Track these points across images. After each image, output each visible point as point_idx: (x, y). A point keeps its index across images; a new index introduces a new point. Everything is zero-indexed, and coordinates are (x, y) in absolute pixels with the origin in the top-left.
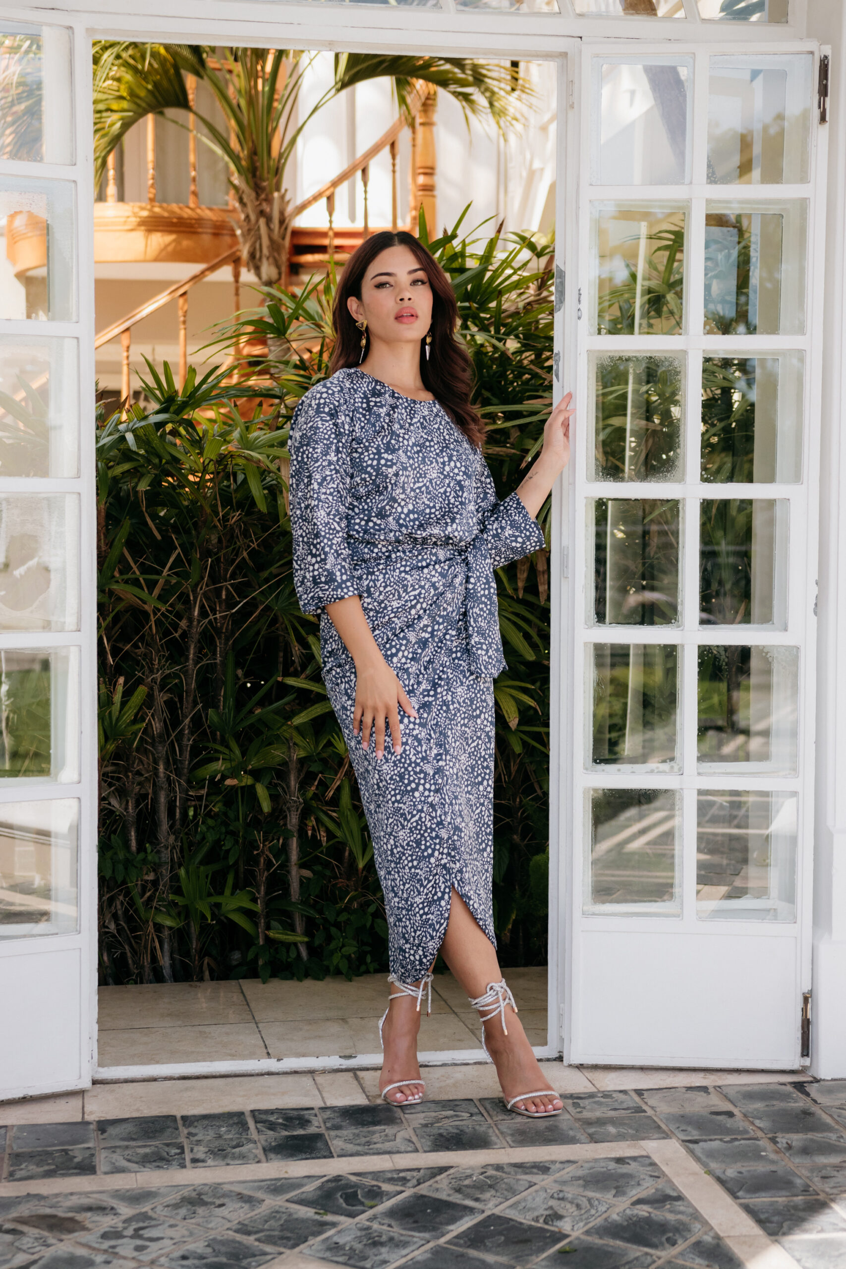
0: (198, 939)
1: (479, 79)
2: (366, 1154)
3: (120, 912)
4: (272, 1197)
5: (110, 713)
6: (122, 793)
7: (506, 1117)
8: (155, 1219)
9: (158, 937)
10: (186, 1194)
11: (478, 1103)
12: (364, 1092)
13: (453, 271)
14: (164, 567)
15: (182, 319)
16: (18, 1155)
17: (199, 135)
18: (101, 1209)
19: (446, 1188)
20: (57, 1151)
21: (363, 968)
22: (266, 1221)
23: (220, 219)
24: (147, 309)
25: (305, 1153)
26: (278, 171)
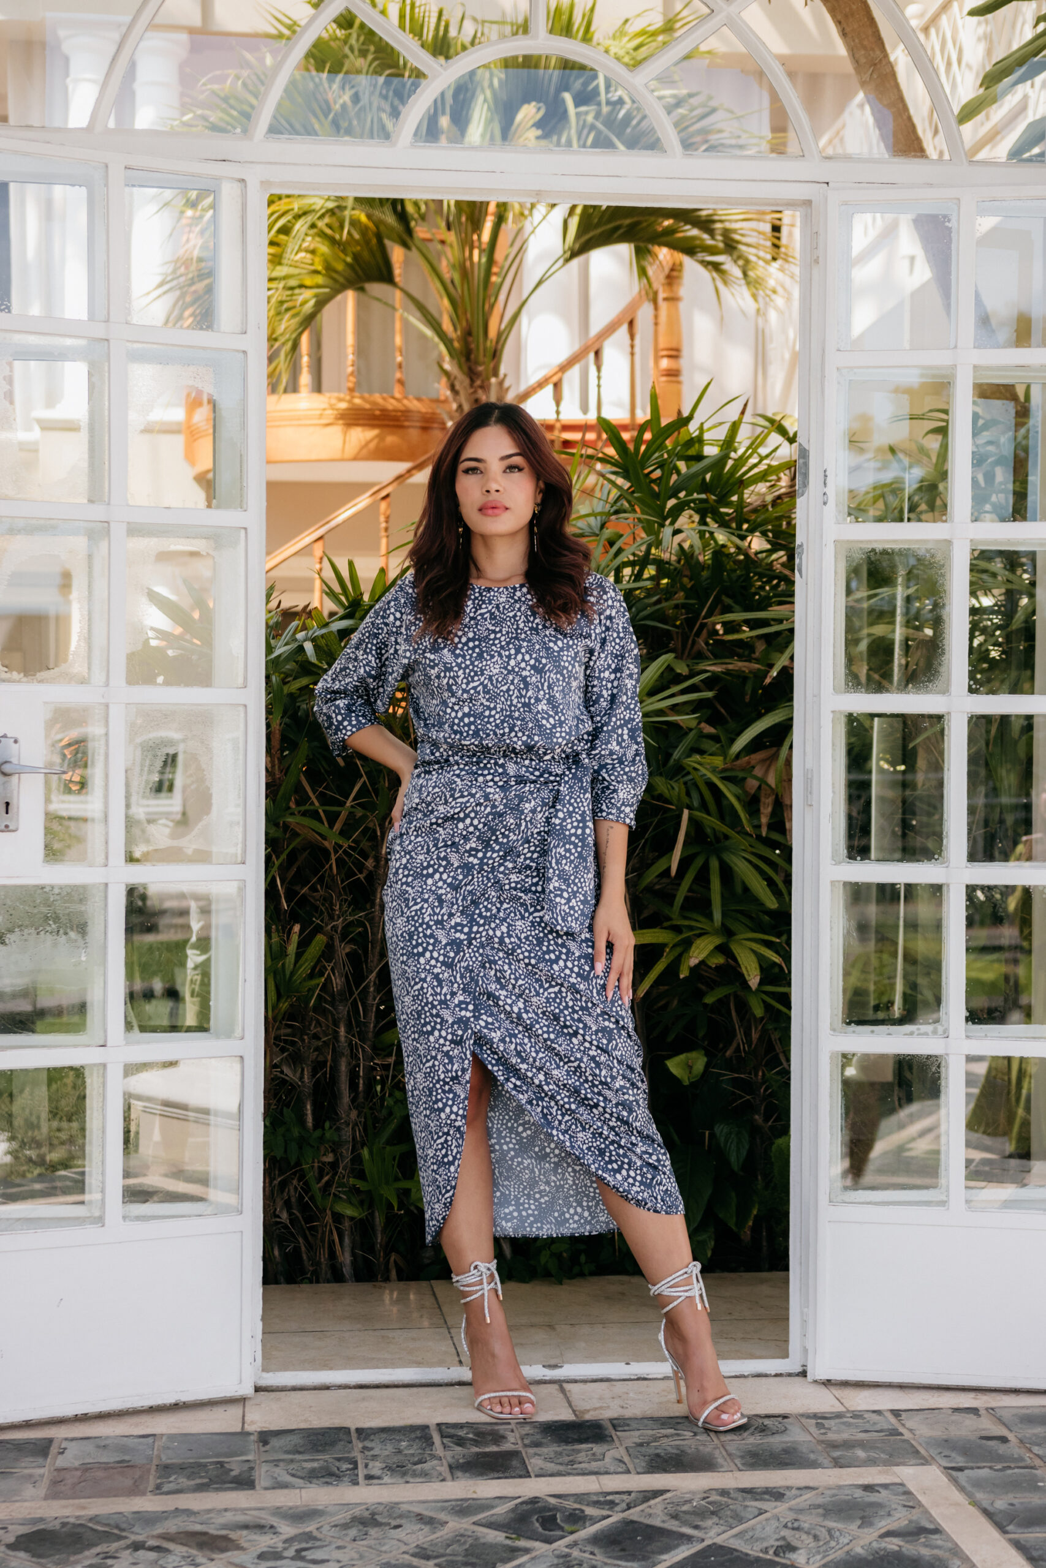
0: (384, 1231)
1: (730, 246)
2: (569, 1474)
3: (293, 1200)
4: (456, 1519)
5: (283, 965)
6: (296, 1059)
7: (735, 1438)
8: (320, 1540)
9: (337, 1229)
10: (358, 1513)
12: (570, 1406)
14: (347, 798)
15: (384, 525)
16: (166, 1467)
17: (406, 314)
18: (260, 1528)
19: (661, 1513)
20: (212, 1463)
21: (576, 1270)
22: (449, 1546)
23: (430, 411)
24: (344, 514)
25: (498, 1472)
26: (496, 354)
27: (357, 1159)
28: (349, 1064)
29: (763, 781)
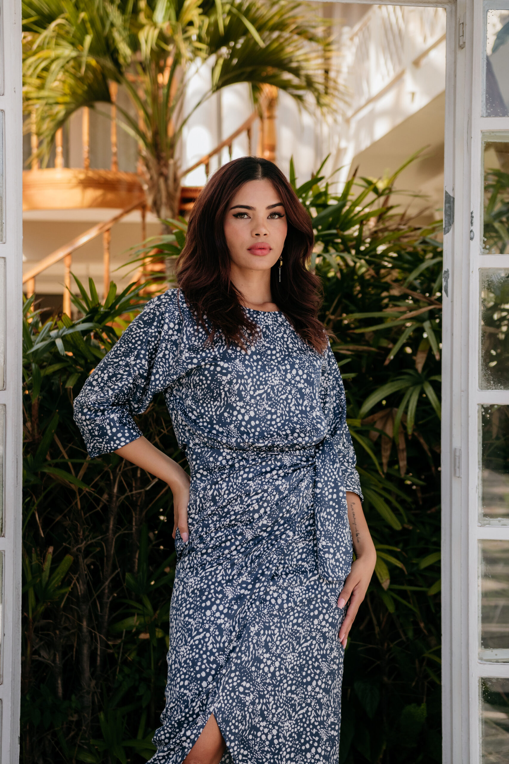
1: (310, 85)
15: (106, 247)
17: (118, 121)
23: (133, 179)
24: (84, 239)
26: (172, 146)
27: (96, 720)
28: (90, 647)
29: (382, 433)
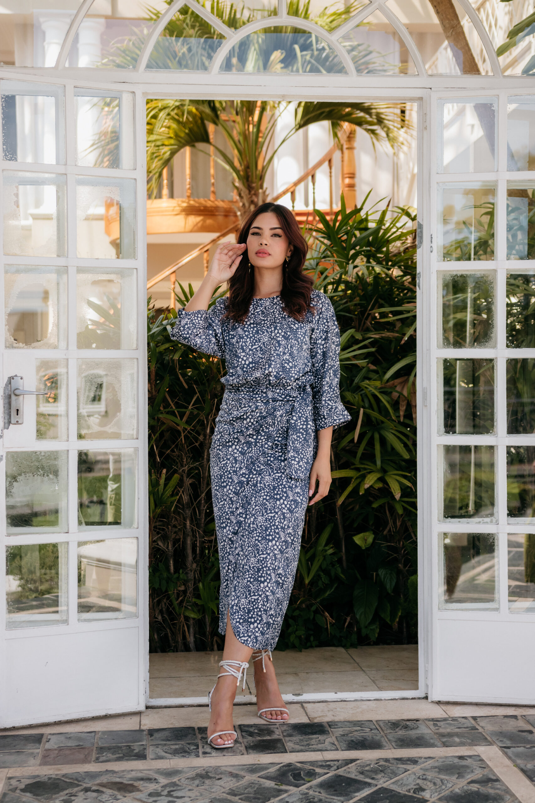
0: (210, 625)
1: (380, 121)
2: (307, 751)
3: (164, 609)
4: (250, 774)
5: (158, 490)
6: (165, 538)
7: (392, 731)
8: (180, 786)
9: (187, 624)
10: (199, 772)
11: (375, 723)
12: (307, 715)
13: (361, 230)
14: (189, 405)
16: (101, 748)
18: (149, 780)
19: (354, 771)
20: (124, 746)
21: (309, 644)
22: (246, 789)
23: (229, 207)
25: (271, 750)
26: (262, 178)
27: (196, 589)
29: (401, 394)
